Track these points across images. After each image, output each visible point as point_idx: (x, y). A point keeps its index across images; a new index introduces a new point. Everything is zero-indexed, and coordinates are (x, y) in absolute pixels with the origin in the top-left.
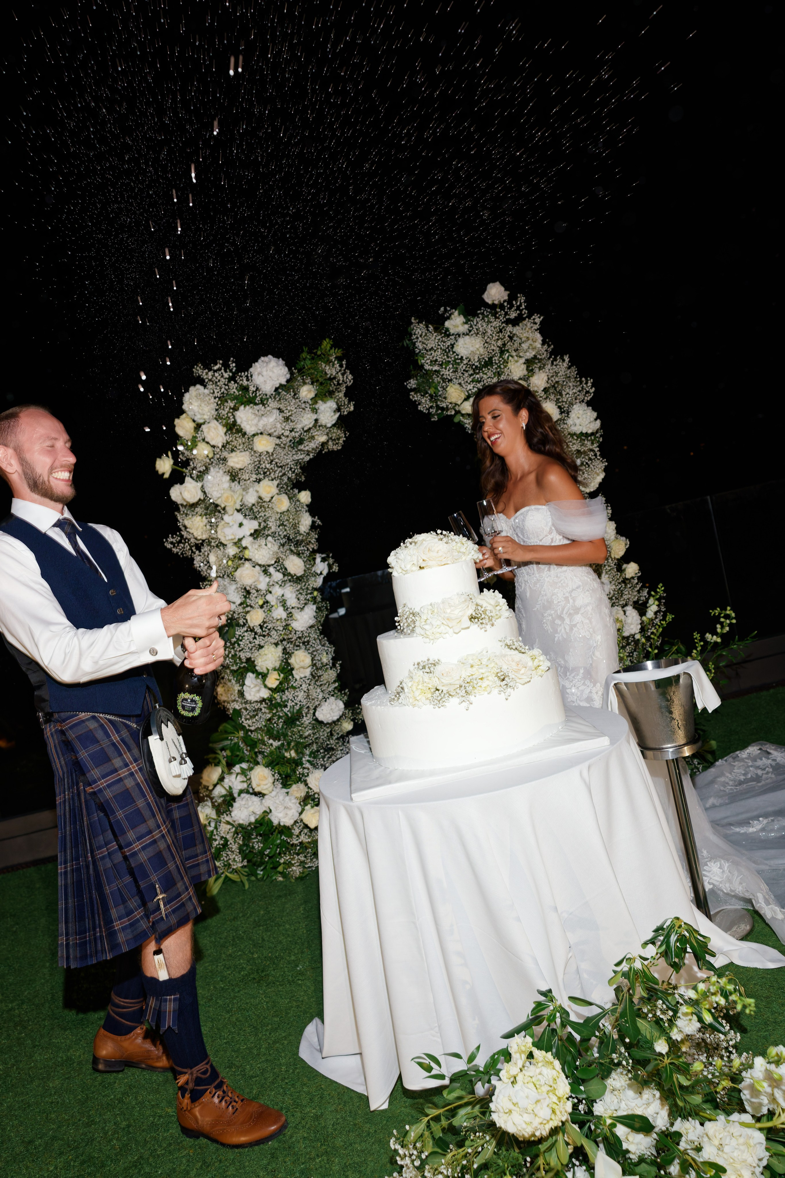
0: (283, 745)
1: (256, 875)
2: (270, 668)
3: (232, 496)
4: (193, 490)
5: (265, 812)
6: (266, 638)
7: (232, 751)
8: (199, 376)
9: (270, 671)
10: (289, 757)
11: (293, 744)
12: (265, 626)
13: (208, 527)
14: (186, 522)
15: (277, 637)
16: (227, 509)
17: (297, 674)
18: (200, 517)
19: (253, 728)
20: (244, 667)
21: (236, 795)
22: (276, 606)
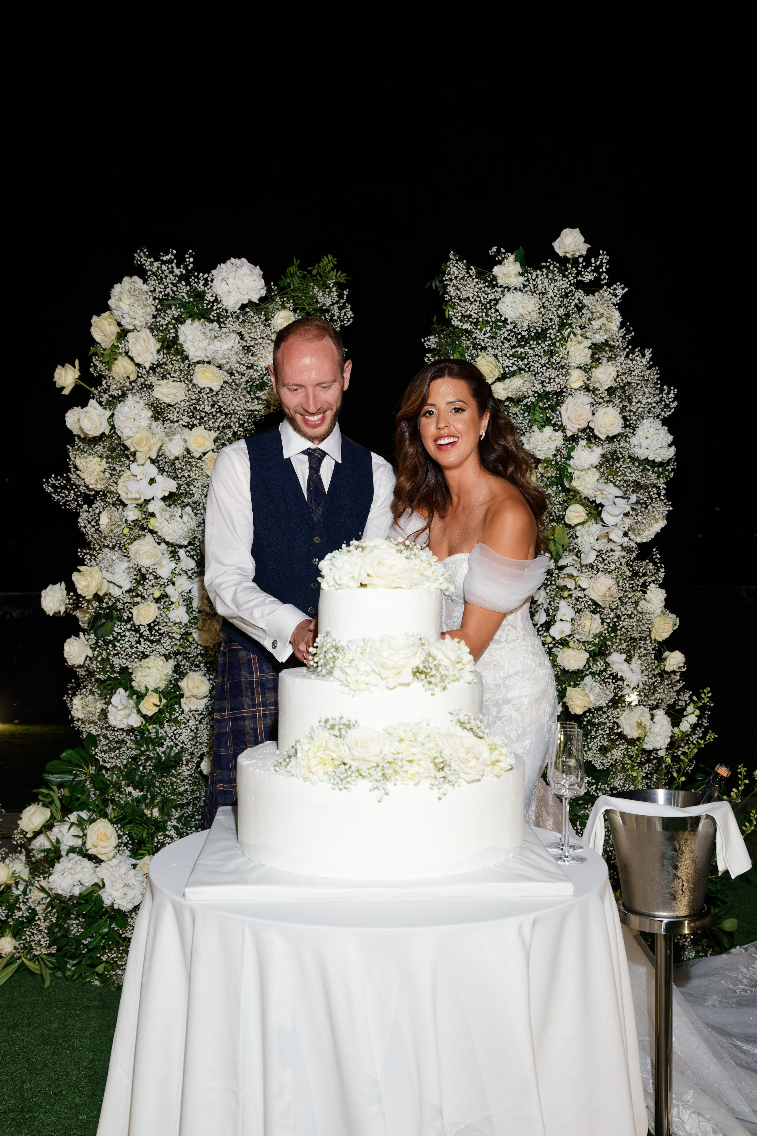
0: (145, 797)
1: (63, 970)
2: (151, 688)
3: (148, 439)
4: (96, 419)
5: (96, 885)
6: (154, 646)
7: (72, 791)
8: (142, 265)
9: (150, 692)
10: (149, 816)
11: (159, 799)
12: (156, 628)
13: (107, 475)
14: (78, 462)
15: (169, 647)
16: (138, 454)
17: (188, 704)
18: (99, 459)
19: (108, 766)
20: (116, 678)
21: (63, 853)
22: (177, 604)
